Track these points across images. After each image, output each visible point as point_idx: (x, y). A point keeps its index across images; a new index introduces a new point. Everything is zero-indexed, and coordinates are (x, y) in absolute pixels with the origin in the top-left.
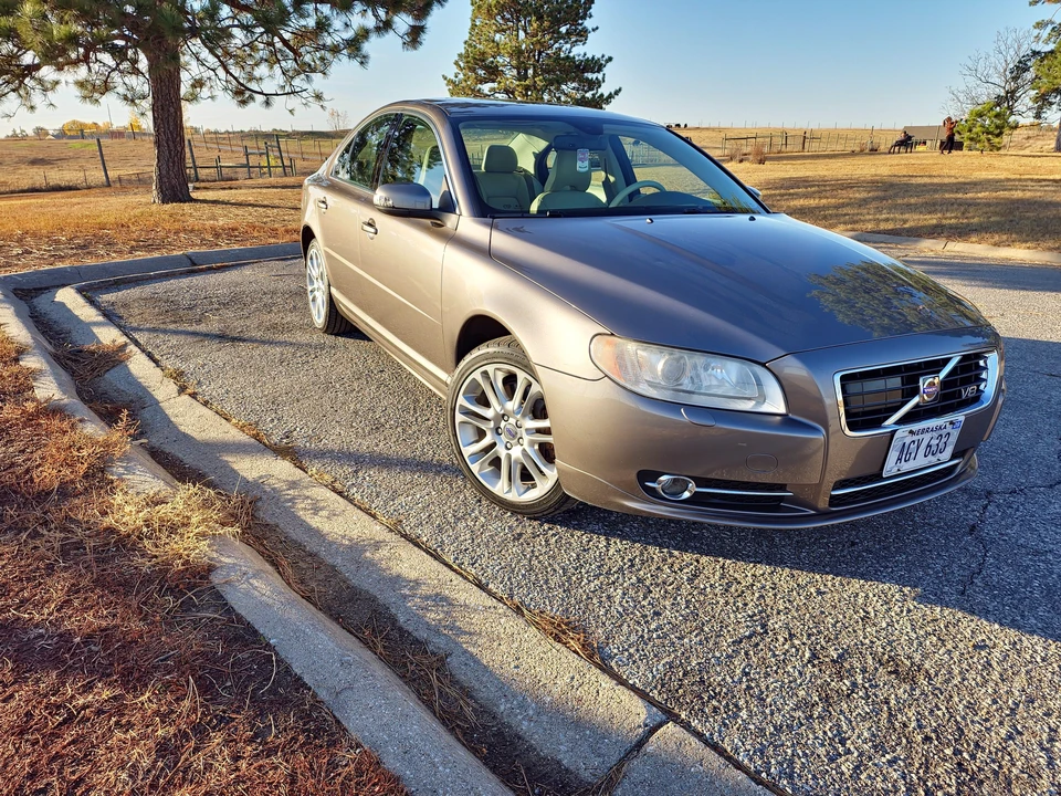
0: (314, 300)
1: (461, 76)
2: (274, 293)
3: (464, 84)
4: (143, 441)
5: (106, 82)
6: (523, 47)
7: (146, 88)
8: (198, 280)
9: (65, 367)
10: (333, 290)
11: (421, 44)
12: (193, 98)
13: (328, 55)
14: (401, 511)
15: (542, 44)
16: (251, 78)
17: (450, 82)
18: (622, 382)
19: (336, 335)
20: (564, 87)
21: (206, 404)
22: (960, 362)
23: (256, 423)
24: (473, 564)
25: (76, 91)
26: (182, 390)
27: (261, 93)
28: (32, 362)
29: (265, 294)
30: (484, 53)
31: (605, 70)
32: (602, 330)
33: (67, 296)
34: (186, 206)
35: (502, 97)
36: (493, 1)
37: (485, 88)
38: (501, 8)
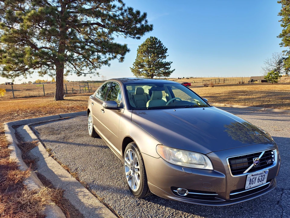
0: (89, 128)
1: (134, 67)
2: (80, 125)
3: (135, 69)
4: (37, 171)
5: (45, 72)
6: (150, 60)
7: (55, 73)
8: (61, 122)
9: (20, 148)
10: (94, 126)
11: (123, 61)
12: (66, 75)
13: (101, 64)
14: (105, 195)
15: (155, 59)
16: (81, 70)
17: (132, 69)
18: (165, 159)
19: (95, 137)
20: (160, 69)
21: (55, 159)
22: (265, 153)
23: (68, 165)
24: (124, 215)
25: (38, 74)
26: (50, 155)
27: (84, 73)
28: (11, 148)
29: (78, 125)
30: (140, 62)
31: (171, 65)
32: (160, 143)
33: (26, 127)
34: (62, 101)
35: (145, 72)
36: (142, 50)
37: (141, 70)
38: (144, 52)
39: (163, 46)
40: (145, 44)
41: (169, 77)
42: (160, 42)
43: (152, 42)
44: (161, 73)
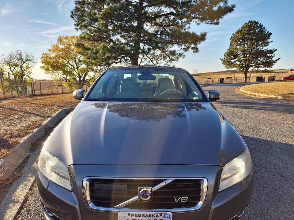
1: (226, 58)
3: (226, 60)
6: (246, 48)
15: (252, 48)
17: (222, 60)
20: (260, 59)
30: (233, 52)
31: (274, 53)
35: (238, 63)
36: (237, 38)
37: (233, 61)
38: (239, 39)
39: (265, 30)
40: (241, 31)
41: (271, 69)
42: (261, 26)
43: (251, 27)
44: (259, 64)
